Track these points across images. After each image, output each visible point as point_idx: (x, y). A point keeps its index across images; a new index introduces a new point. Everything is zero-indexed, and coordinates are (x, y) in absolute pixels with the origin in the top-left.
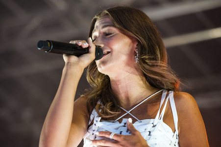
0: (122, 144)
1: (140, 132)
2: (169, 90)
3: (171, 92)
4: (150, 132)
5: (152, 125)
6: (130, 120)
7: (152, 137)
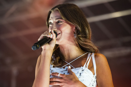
0: (64, 79)
1: (75, 73)
2: (92, 52)
3: (93, 54)
4: (80, 74)
5: (82, 70)
6: (70, 67)
7: (81, 76)
